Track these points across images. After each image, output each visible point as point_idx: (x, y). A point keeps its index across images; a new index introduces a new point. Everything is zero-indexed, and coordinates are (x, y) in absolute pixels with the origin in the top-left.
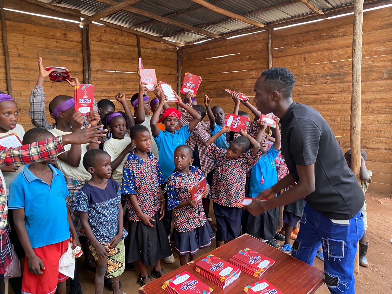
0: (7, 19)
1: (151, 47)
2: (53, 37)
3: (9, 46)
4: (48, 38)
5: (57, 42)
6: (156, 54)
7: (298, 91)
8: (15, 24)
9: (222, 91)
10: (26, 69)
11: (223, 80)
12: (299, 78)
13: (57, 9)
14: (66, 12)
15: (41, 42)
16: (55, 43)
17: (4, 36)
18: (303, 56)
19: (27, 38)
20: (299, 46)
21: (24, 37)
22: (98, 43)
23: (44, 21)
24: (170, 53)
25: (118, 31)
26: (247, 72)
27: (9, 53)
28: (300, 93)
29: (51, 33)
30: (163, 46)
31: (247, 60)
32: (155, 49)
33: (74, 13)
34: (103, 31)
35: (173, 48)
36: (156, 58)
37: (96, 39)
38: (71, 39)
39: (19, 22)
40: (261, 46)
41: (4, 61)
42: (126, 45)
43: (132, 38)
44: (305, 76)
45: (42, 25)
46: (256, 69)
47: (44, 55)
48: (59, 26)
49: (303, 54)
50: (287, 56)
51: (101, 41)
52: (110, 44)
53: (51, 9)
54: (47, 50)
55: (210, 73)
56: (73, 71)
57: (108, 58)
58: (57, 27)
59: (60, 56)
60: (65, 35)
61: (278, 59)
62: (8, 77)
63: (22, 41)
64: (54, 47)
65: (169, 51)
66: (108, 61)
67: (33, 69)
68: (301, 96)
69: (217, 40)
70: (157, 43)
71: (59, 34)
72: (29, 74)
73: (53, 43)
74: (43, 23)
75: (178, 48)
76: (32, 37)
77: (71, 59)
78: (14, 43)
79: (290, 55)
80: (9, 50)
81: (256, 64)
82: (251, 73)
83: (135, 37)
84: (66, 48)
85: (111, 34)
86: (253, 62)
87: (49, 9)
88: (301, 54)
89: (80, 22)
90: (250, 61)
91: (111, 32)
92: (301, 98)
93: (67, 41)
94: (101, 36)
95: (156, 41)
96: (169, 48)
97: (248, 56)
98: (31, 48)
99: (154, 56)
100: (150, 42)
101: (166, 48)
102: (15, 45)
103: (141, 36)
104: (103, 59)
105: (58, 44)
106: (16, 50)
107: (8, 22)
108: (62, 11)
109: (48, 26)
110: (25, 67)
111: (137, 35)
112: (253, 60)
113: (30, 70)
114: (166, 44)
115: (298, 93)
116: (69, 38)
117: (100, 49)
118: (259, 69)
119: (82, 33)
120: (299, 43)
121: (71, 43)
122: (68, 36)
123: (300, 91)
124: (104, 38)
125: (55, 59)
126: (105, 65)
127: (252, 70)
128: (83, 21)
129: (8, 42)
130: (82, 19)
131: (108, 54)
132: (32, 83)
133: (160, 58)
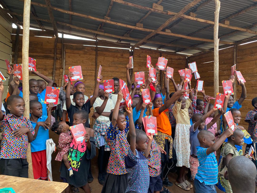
0: (98, 51)
1: (169, 58)
2: (117, 57)
3: (98, 62)
4: (114, 57)
5: (118, 59)
6: (172, 61)
7: (252, 84)
8: (101, 52)
9: (209, 83)
10: (104, 71)
11: (209, 76)
12: (252, 76)
13: (119, 44)
14: (123, 45)
15: (111, 59)
16: (117, 59)
17: (96, 58)
18: (254, 62)
19: (106, 58)
20: (252, 56)
21: (104, 58)
22: (138, 58)
23: (113, 50)
24: (181, 61)
25: (149, 51)
26: (222, 72)
27: (98, 65)
28: (253, 85)
29: (116, 55)
30: (176, 57)
31: (223, 64)
32: (172, 59)
33: (126, 45)
34: (141, 52)
35: (184, 58)
36: (172, 63)
37: (137, 56)
38: (125, 57)
39: (103, 51)
40: (230, 55)
41: (95, 68)
42: (154, 58)
43: (157, 54)
44: (256, 74)
45: (112, 52)
46: (227, 70)
47: (112, 65)
48: (120, 51)
49: (255, 60)
50: (245, 62)
51: (140, 57)
52: (144, 58)
53: (116, 44)
54: (113, 63)
55: (203, 72)
56: (124, 72)
57: (142, 65)
58: (119, 52)
59: (119, 65)
60: (122, 55)
61: (240, 63)
62: (96, 75)
63: (103, 59)
64: (117, 61)
65: (181, 59)
66: (142, 67)
67: (106, 71)
68: (253, 88)
69: (207, 53)
70: (173, 55)
71: (119, 55)
72: (105, 73)
73: (116, 59)
74: (113, 51)
75: (187, 58)
76: (107, 57)
77: (124, 66)
78: (100, 60)
79: (247, 61)
80: (98, 64)
81: (227, 67)
82: (225, 72)
83: (159, 53)
84: (122, 61)
85: (145, 53)
86: (226, 65)
87: (115, 44)
88: (254, 60)
89: (130, 48)
90: (224, 65)
91: (146, 52)
92: (253, 89)
93: (123, 58)
94: (140, 54)
95: (172, 55)
96: (181, 58)
97: (223, 62)
98: (107, 62)
99: (171, 63)
100: (168, 56)
101: (179, 58)
102: (100, 61)
103: (163, 53)
104: (140, 66)
105: (118, 60)
106: (100, 63)
107: (98, 52)
108: (121, 45)
109: (115, 52)
110: (103, 70)
111: (160, 52)
112: (226, 64)
113: (105, 72)
114: (178, 56)
115: (251, 85)
116: (124, 56)
117: (139, 61)
118: (229, 70)
119: (130, 54)
120: (252, 53)
121: (125, 59)
122: (123, 56)
123: (253, 84)
124: (141, 55)
125: (116, 67)
126: (141, 69)
127: (225, 70)
128: (131, 48)
129: (98, 60)
130: (131, 47)
131: (143, 63)
132: (105, 77)
133: (174, 64)
